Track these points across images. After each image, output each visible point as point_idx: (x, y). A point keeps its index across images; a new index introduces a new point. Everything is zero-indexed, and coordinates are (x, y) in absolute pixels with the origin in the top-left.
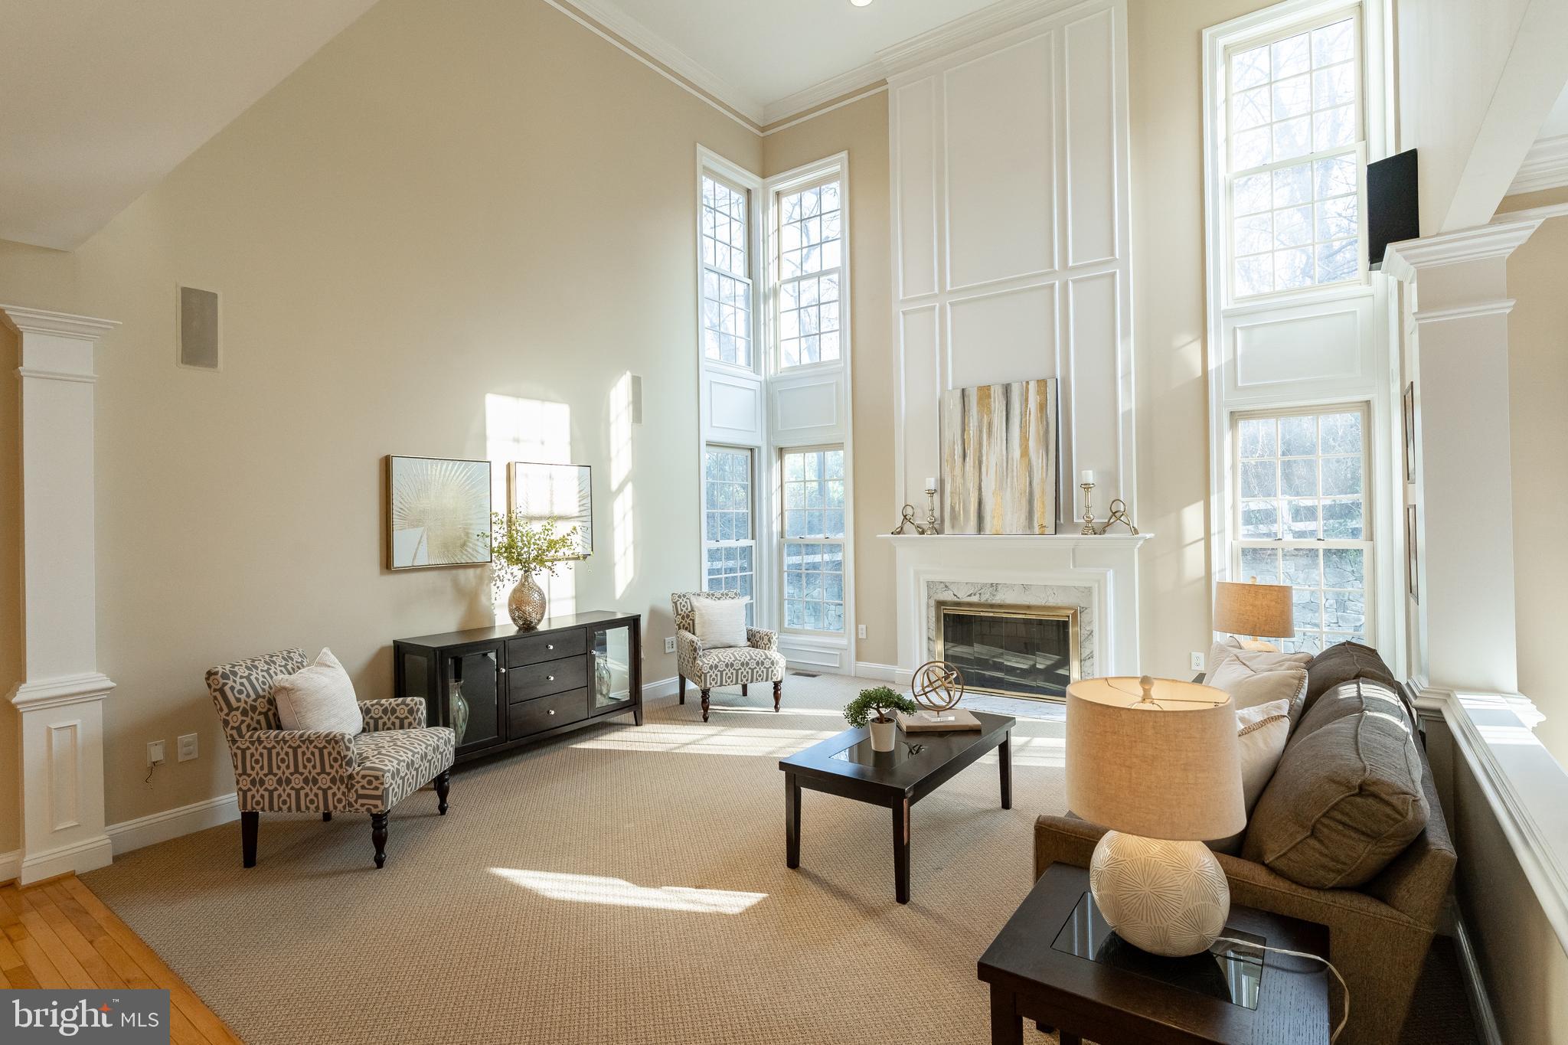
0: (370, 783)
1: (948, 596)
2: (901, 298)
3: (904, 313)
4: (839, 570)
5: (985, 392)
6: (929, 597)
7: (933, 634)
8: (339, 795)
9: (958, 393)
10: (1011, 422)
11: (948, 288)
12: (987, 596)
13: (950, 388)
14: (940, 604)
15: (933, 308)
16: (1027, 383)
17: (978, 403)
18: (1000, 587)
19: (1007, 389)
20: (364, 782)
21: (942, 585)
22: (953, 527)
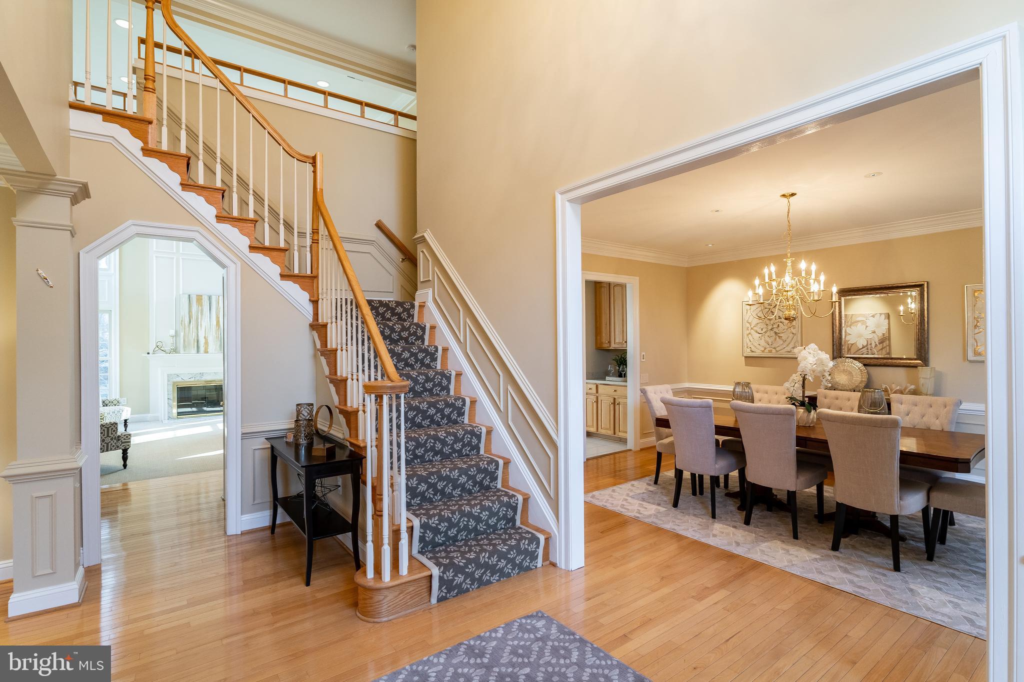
0: (127, 437)
1: (179, 379)
2: (155, 249)
3: (156, 257)
4: (106, 372)
5: (199, 298)
6: (168, 381)
7: (171, 397)
8: (114, 444)
9: (187, 296)
10: (212, 310)
11: (181, 252)
12: (198, 378)
13: (181, 293)
14: (174, 383)
15: (173, 258)
16: (219, 296)
17: (197, 302)
18: (204, 374)
19: (210, 298)
20: (125, 437)
21: (176, 375)
22: (185, 350)
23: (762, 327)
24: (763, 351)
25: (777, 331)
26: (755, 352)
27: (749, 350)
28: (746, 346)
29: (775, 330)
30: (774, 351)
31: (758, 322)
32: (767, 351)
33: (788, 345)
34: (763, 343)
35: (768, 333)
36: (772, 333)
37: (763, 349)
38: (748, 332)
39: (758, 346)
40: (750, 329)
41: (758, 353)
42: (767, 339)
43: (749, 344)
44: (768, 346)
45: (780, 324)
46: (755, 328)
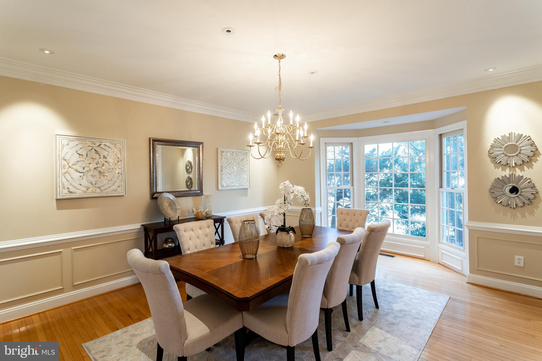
23: (84, 166)
24: (85, 192)
25: (102, 171)
26: (75, 193)
27: (66, 191)
28: (61, 187)
29: (99, 169)
30: (98, 190)
31: (79, 160)
32: (90, 190)
33: (113, 184)
34: (85, 182)
35: (91, 173)
36: (96, 173)
37: (85, 189)
38: (64, 171)
39: (79, 187)
40: (67, 166)
41: (79, 194)
42: (91, 179)
43: (66, 185)
44: (91, 186)
45: (105, 163)
46: (74, 167)
